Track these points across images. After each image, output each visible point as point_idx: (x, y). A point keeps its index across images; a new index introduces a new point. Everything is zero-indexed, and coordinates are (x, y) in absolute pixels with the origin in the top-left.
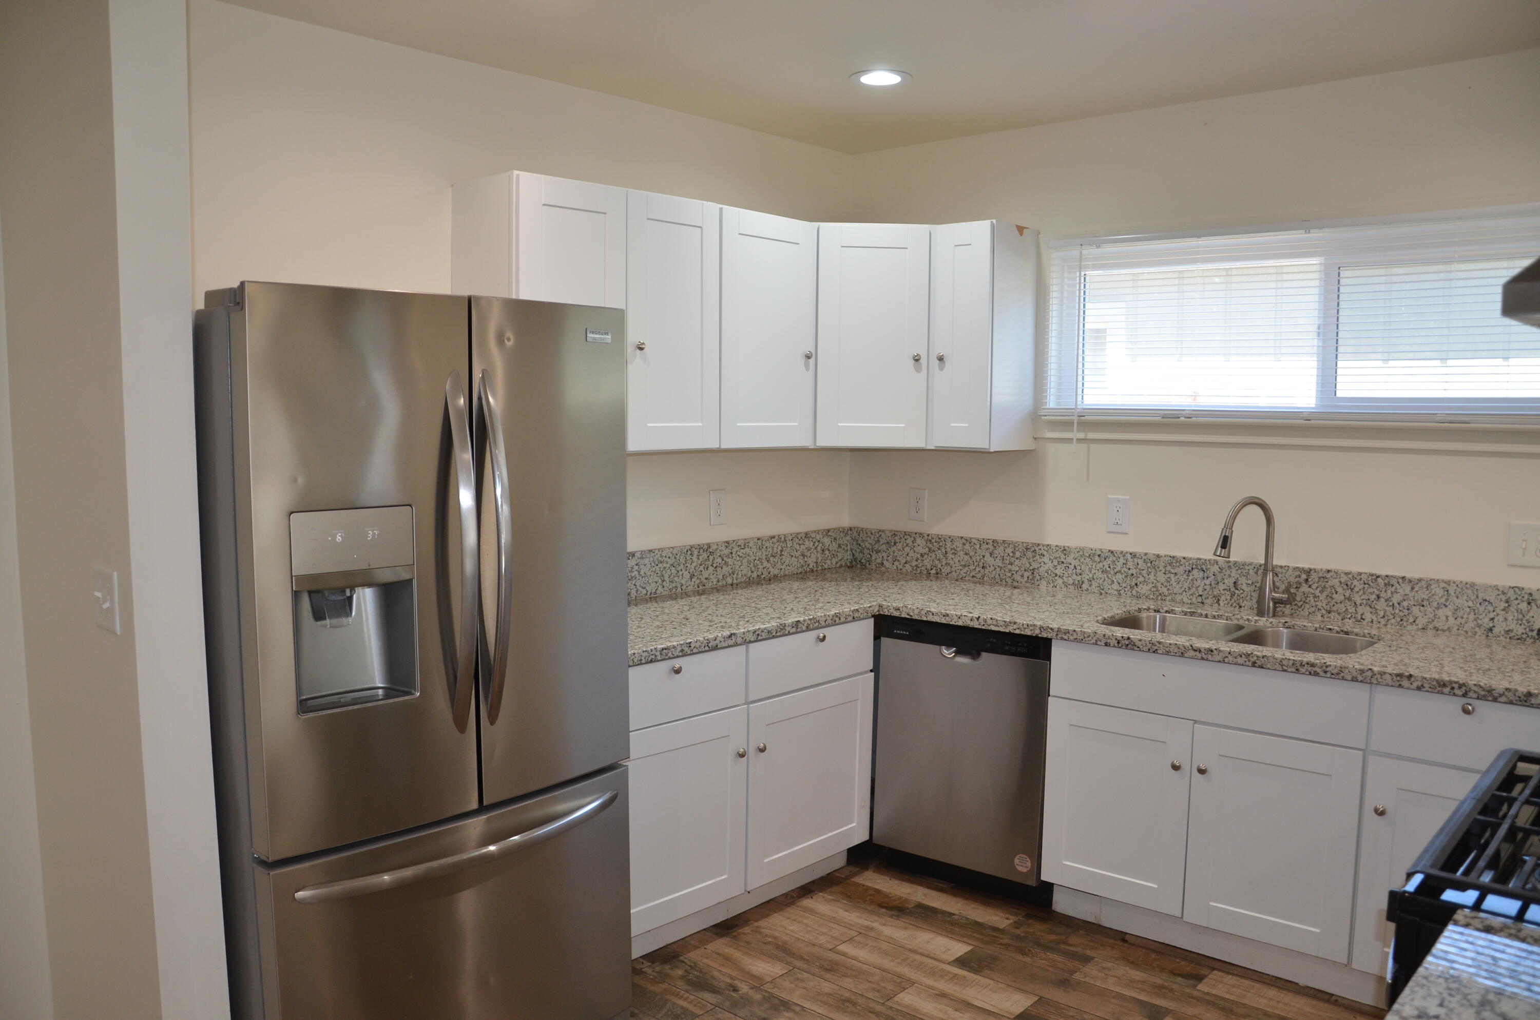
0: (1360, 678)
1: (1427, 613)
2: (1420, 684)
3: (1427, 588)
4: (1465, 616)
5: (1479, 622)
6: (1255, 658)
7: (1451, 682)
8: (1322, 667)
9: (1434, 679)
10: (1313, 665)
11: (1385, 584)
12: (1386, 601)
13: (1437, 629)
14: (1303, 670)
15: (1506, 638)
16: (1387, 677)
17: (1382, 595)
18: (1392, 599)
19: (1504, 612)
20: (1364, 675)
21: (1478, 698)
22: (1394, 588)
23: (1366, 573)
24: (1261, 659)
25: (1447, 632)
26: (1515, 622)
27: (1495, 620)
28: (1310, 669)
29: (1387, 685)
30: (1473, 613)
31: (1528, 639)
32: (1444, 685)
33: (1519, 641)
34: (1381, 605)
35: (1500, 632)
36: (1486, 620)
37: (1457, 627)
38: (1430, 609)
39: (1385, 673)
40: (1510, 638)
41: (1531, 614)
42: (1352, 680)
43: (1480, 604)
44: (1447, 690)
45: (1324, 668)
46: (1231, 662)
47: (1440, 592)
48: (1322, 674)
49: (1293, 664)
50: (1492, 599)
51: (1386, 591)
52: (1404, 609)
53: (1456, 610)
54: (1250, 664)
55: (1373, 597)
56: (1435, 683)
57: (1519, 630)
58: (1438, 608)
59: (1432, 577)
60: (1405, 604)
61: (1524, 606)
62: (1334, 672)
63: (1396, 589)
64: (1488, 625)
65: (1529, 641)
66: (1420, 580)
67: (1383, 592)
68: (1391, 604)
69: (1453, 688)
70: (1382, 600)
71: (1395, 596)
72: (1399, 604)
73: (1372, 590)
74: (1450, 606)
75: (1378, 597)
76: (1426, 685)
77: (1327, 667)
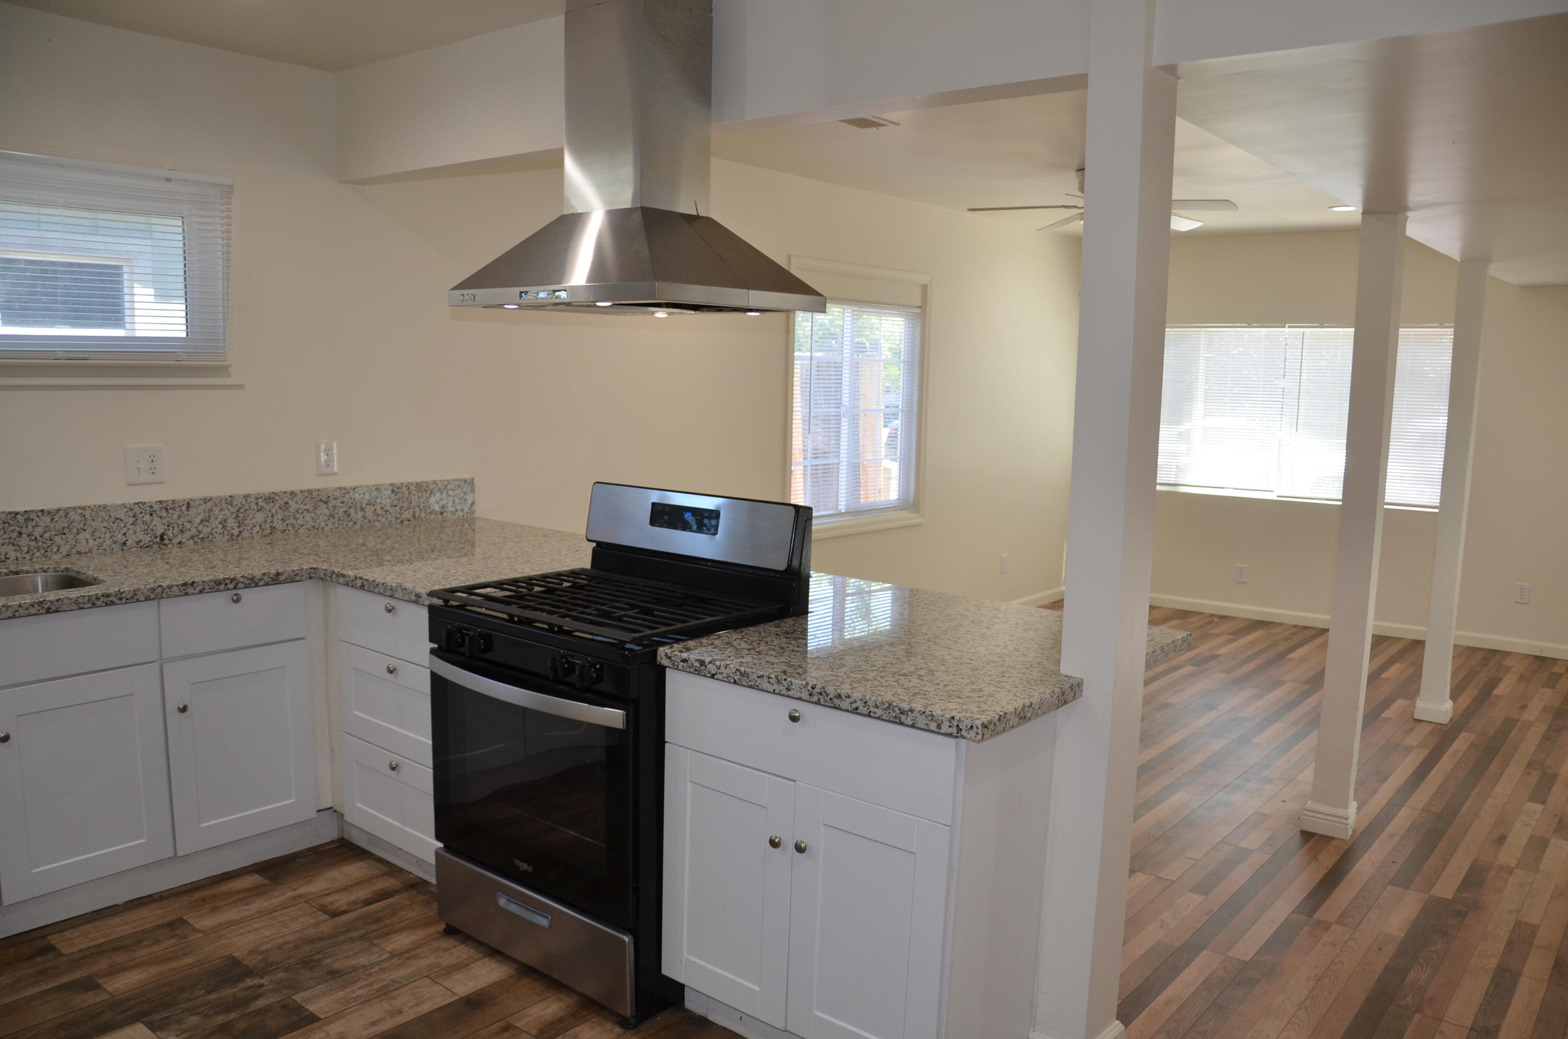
0: (152, 596)
1: (69, 539)
2: (201, 587)
3: (65, 516)
4: (102, 536)
5: (114, 538)
6: (49, 604)
7: (224, 579)
8: (116, 596)
9: (212, 580)
10: (108, 596)
11: (25, 520)
12: (29, 535)
13: (79, 553)
14: (99, 603)
15: (137, 548)
16: (175, 589)
17: (24, 530)
18: (34, 533)
19: (133, 526)
20: (155, 592)
21: (245, 587)
22: (34, 521)
23: (4, 512)
24: (57, 604)
25: (89, 554)
26: (143, 533)
27: (127, 534)
28: (105, 600)
29: (176, 596)
30: (108, 532)
31: (154, 545)
32: (220, 584)
33: (148, 549)
34: (24, 541)
35: (132, 544)
36: (120, 536)
37: (97, 548)
38: (71, 536)
39: (172, 586)
40: (141, 547)
41: (154, 524)
42: (146, 600)
43: (113, 523)
44: (222, 587)
45: (119, 595)
46: (22, 615)
47: (78, 518)
48: (117, 602)
49: (89, 600)
50: (122, 516)
51: (27, 527)
52: (47, 540)
53: (94, 532)
54: (44, 611)
55: (15, 535)
56: (212, 584)
57: (146, 539)
58: (78, 533)
59: (69, 506)
60: (47, 535)
61: (147, 517)
62: (129, 597)
63: (37, 522)
64: (122, 540)
65: (155, 546)
66: (58, 510)
67: (24, 528)
68: (33, 538)
69: (226, 584)
70: (24, 536)
71: (36, 529)
72: (41, 536)
73: (12, 528)
74: (88, 530)
75: (20, 534)
76: (206, 587)
77: (121, 594)
